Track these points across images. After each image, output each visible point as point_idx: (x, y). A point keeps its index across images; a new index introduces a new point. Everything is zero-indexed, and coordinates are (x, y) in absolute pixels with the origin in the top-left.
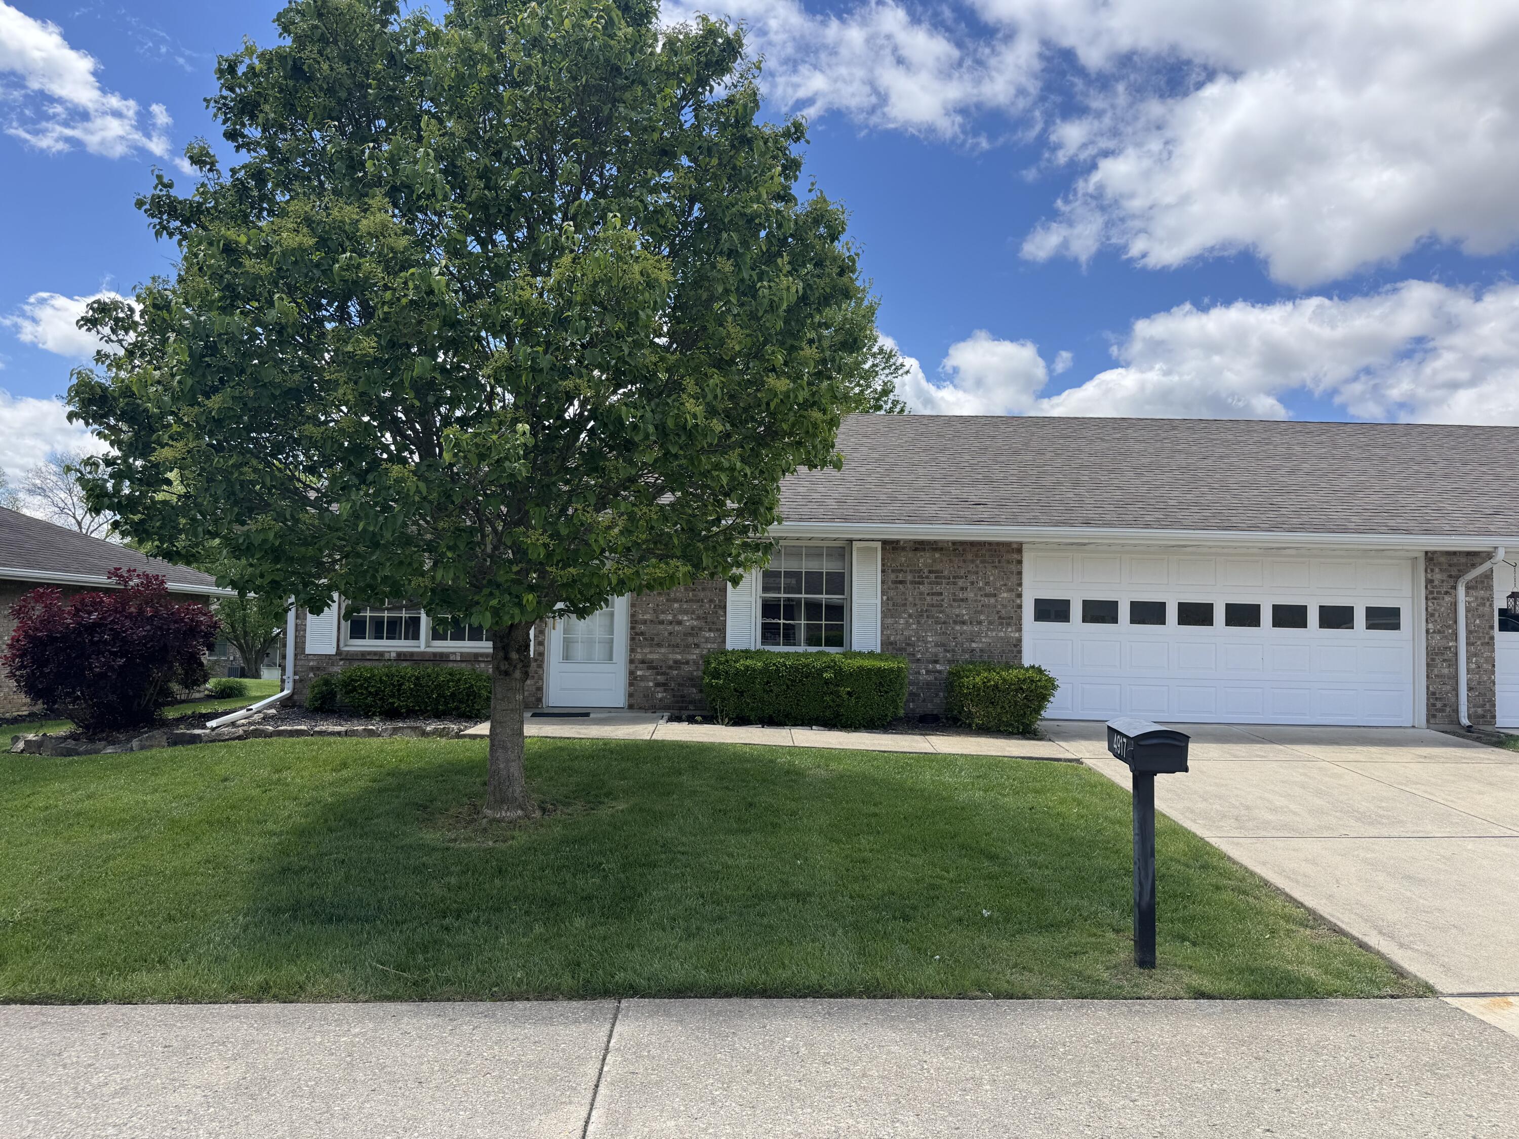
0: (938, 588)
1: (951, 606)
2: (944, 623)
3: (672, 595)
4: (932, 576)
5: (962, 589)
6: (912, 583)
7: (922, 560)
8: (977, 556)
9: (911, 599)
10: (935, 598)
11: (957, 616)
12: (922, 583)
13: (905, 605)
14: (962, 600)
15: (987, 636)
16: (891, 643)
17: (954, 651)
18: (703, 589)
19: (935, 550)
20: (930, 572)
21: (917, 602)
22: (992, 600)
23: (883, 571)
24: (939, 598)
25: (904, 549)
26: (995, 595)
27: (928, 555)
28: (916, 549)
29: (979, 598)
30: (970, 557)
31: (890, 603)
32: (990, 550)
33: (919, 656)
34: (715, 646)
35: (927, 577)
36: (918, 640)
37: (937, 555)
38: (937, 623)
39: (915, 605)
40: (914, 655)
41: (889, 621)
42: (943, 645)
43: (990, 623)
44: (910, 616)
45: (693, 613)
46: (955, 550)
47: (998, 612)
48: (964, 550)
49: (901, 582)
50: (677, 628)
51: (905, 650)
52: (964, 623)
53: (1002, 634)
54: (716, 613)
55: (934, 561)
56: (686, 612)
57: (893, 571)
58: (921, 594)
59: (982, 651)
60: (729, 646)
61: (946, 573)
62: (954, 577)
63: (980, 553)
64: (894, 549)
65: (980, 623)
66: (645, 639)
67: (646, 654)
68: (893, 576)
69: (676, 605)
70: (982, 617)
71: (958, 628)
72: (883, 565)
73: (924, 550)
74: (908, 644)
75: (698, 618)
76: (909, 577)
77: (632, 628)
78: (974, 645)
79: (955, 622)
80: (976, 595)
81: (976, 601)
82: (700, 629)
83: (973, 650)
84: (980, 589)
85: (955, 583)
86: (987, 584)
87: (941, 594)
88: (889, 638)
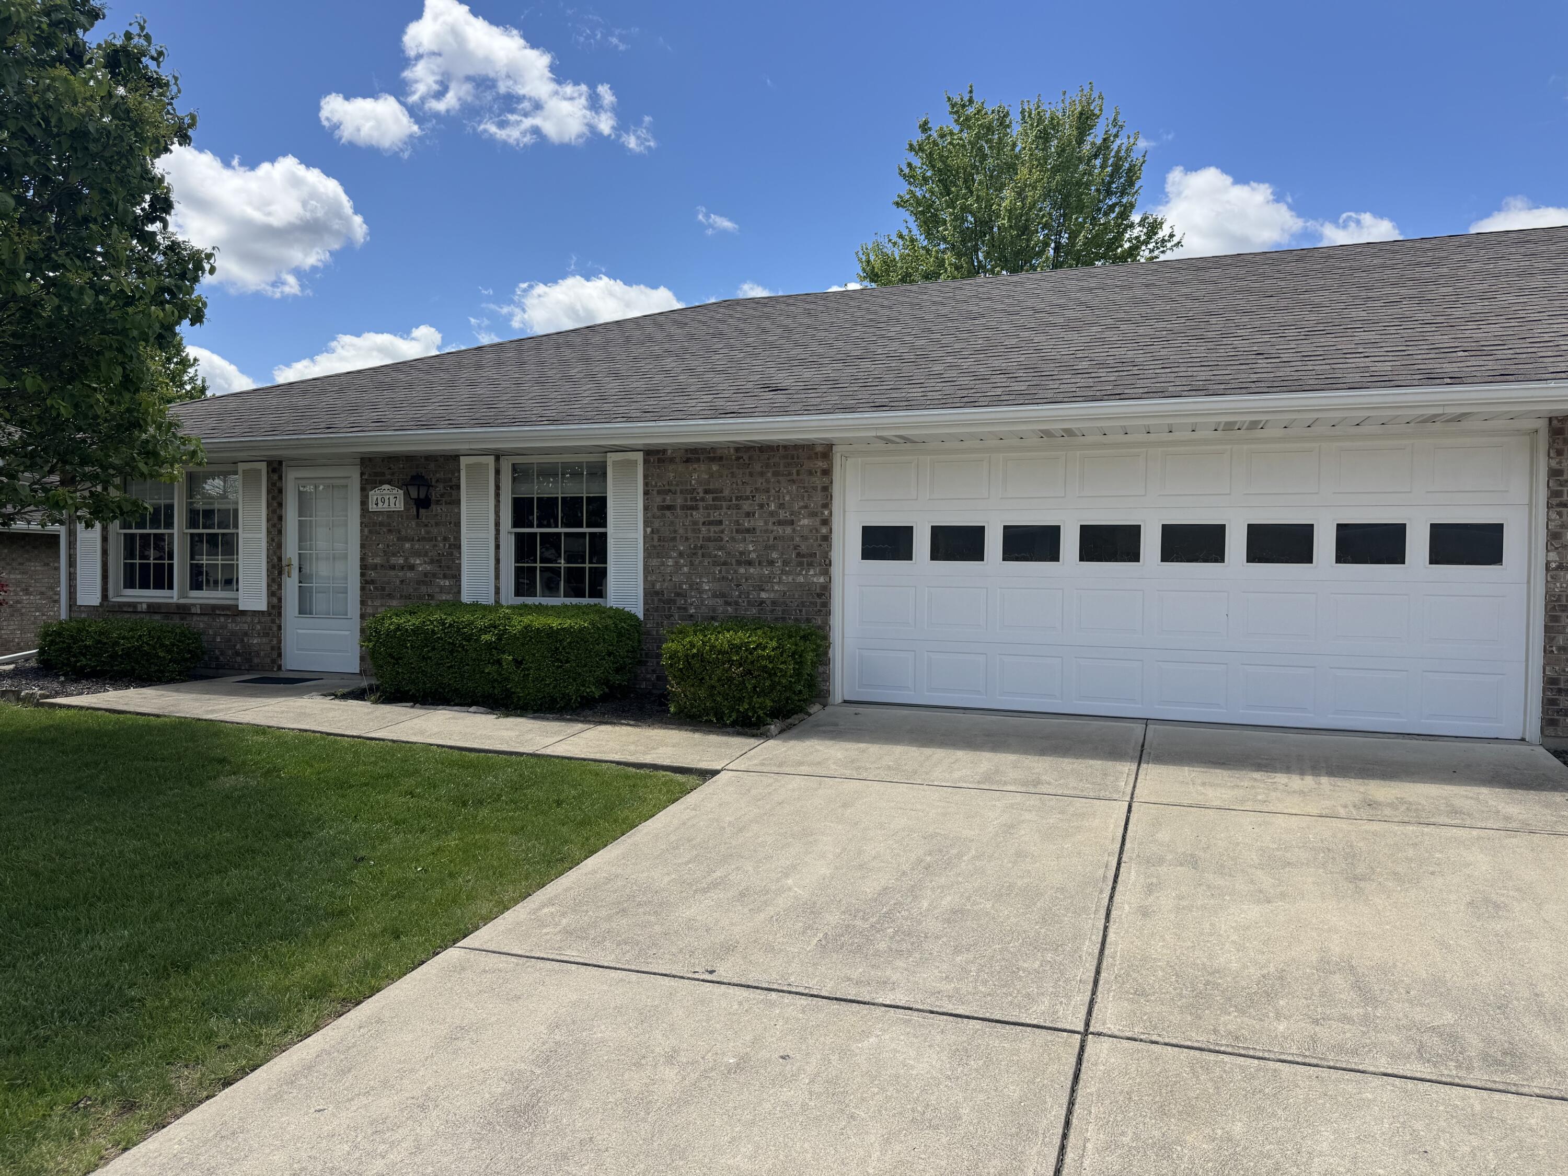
0: (715, 515)
1: (733, 539)
2: (725, 564)
3: (403, 533)
4: (709, 497)
5: (748, 515)
6: (683, 508)
7: (695, 476)
8: (768, 466)
9: (681, 531)
10: (713, 528)
11: (741, 553)
12: (695, 508)
13: (674, 539)
14: (748, 531)
15: (779, 583)
16: (657, 593)
17: (737, 603)
18: (437, 524)
19: (712, 460)
20: (706, 492)
21: (690, 535)
22: (788, 530)
23: (646, 493)
24: (717, 528)
25: (672, 460)
26: (792, 523)
27: (703, 467)
28: (688, 461)
29: (770, 527)
30: (758, 467)
31: (656, 537)
32: (785, 457)
33: (692, 611)
34: (449, 597)
35: (703, 499)
36: (691, 586)
37: (715, 468)
38: (715, 564)
39: (687, 539)
40: (685, 609)
41: (655, 562)
42: (723, 595)
43: (786, 563)
44: (681, 555)
45: (426, 555)
46: (738, 459)
47: (796, 547)
48: (750, 458)
49: (669, 508)
50: (410, 574)
51: (674, 602)
52: (750, 563)
53: (801, 579)
54: (452, 554)
55: (712, 475)
56: (417, 554)
57: (659, 492)
58: (695, 523)
59: (774, 603)
60: (466, 598)
61: (726, 493)
62: (737, 498)
63: (772, 461)
64: (660, 460)
65: (771, 563)
66: (375, 588)
67: (377, 607)
68: (658, 499)
69: (407, 545)
70: (775, 555)
71: (742, 570)
72: (646, 484)
73: (698, 460)
74: (678, 594)
75: (432, 562)
76: (679, 501)
77: (362, 575)
78: (764, 595)
79: (739, 563)
80: (766, 523)
81: (766, 531)
82: (434, 575)
83: (762, 602)
84: (772, 514)
85: (738, 507)
86: (781, 506)
87: (720, 522)
88: (653, 585)
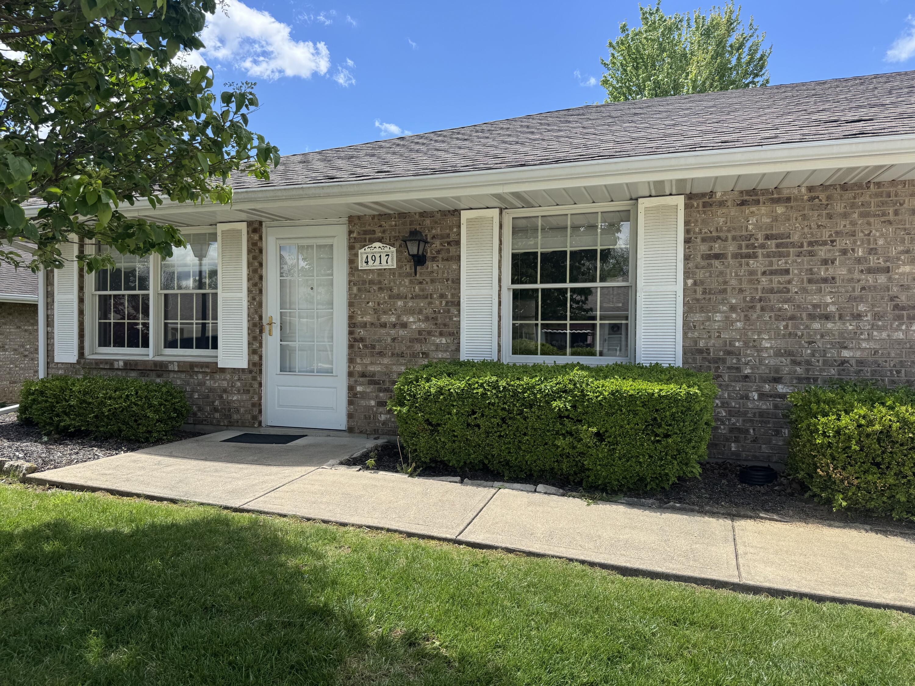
0: (781, 264)
1: (805, 290)
2: (792, 318)
3: (395, 291)
4: (772, 243)
5: (825, 262)
6: (735, 256)
7: (753, 220)
8: (853, 206)
9: (733, 282)
10: (776, 279)
11: (815, 306)
12: (754, 256)
13: (724, 291)
14: (825, 280)
15: (867, 340)
16: (700, 351)
17: (808, 363)
18: (433, 281)
19: (777, 201)
20: (767, 237)
21: (744, 286)
22: (882, 279)
23: (687, 241)
24: (783, 278)
25: (722, 204)
26: (887, 270)
27: (763, 209)
28: (743, 203)
29: (856, 275)
30: (839, 207)
31: (699, 289)
32: (877, 195)
33: (747, 371)
34: (447, 355)
35: (762, 246)
36: (746, 344)
37: (780, 210)
38: (778, 318)
39: (741, 291)
40: (738, 369)
41: (698, 317)
42: (789, 353)
43: (877, 316)
44: (733, 308)
45: (420, 312)
46: (812, 199)
47: (892, 299)
48: (828, 198)
49: (717, 256)
50: (402, 332)
51: (724, 361)
52: (827, 317)
53: (901, 335)
54: (448, 311)
55: (775, 219)
56: (411, 312)
57: (704, 240)
58: (752, 273)
59: (860, 362)
60: (464, 356)
61: (795, 238)
62: (810, 244)
63: (859, 201)
64: (705, 205)
65: (858, 317)
66: (365, 346)
67: (366, 365)
68: (703, 248)
69: (400, 303)
70: (862, 308)
71: (816, 325)
72: (687, 231)
73: (757, 202)
74: (729, 353)
75: (427, 319)
76: (732, 248)
77: (351, 333)
78: (846, 354)
79: (812, 317)
80: (850, 271)
81: (851, 280)
82: (429, 333)
83: (843, 362)
84: (859, 261)
85: (811, 254)
86: (872, 251)
87: (787, 272)
88: (696, 343)
